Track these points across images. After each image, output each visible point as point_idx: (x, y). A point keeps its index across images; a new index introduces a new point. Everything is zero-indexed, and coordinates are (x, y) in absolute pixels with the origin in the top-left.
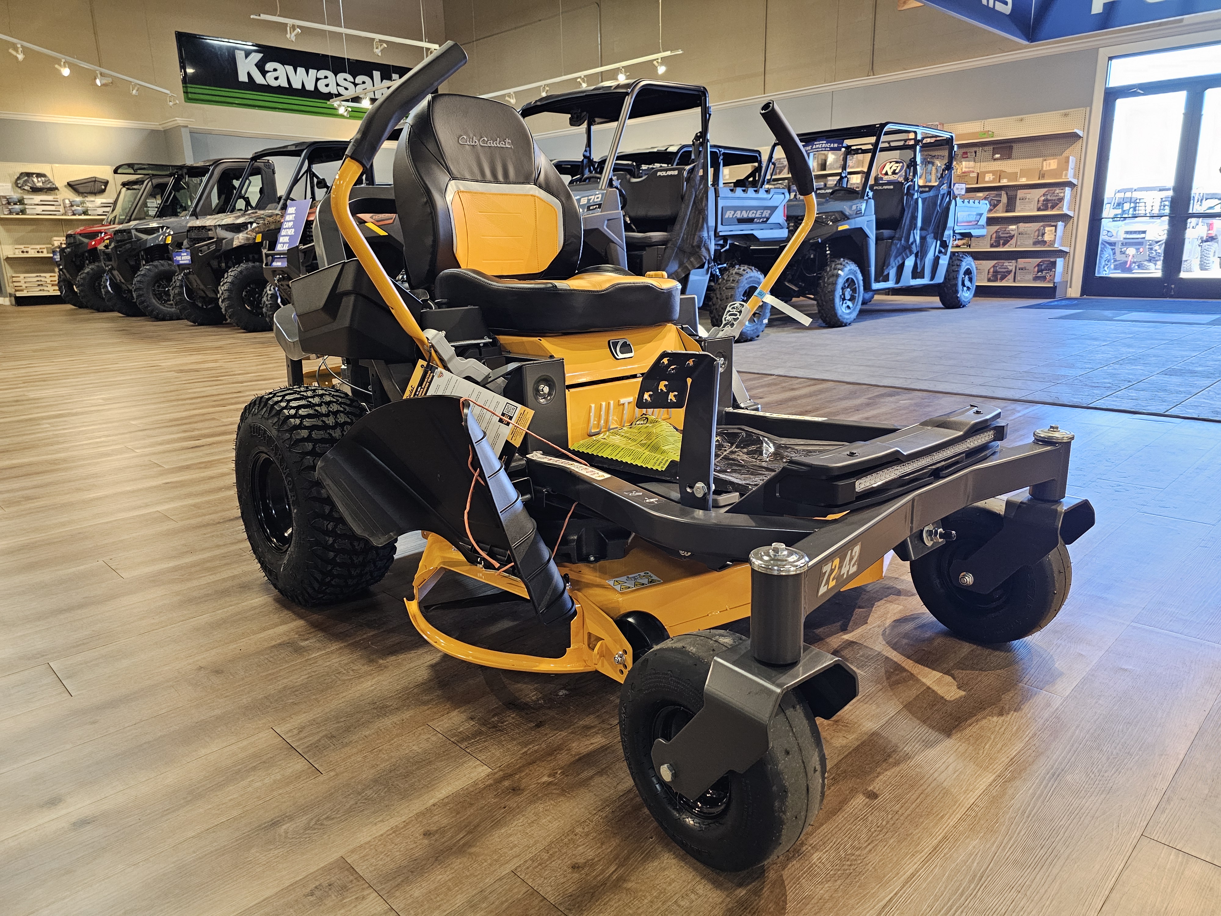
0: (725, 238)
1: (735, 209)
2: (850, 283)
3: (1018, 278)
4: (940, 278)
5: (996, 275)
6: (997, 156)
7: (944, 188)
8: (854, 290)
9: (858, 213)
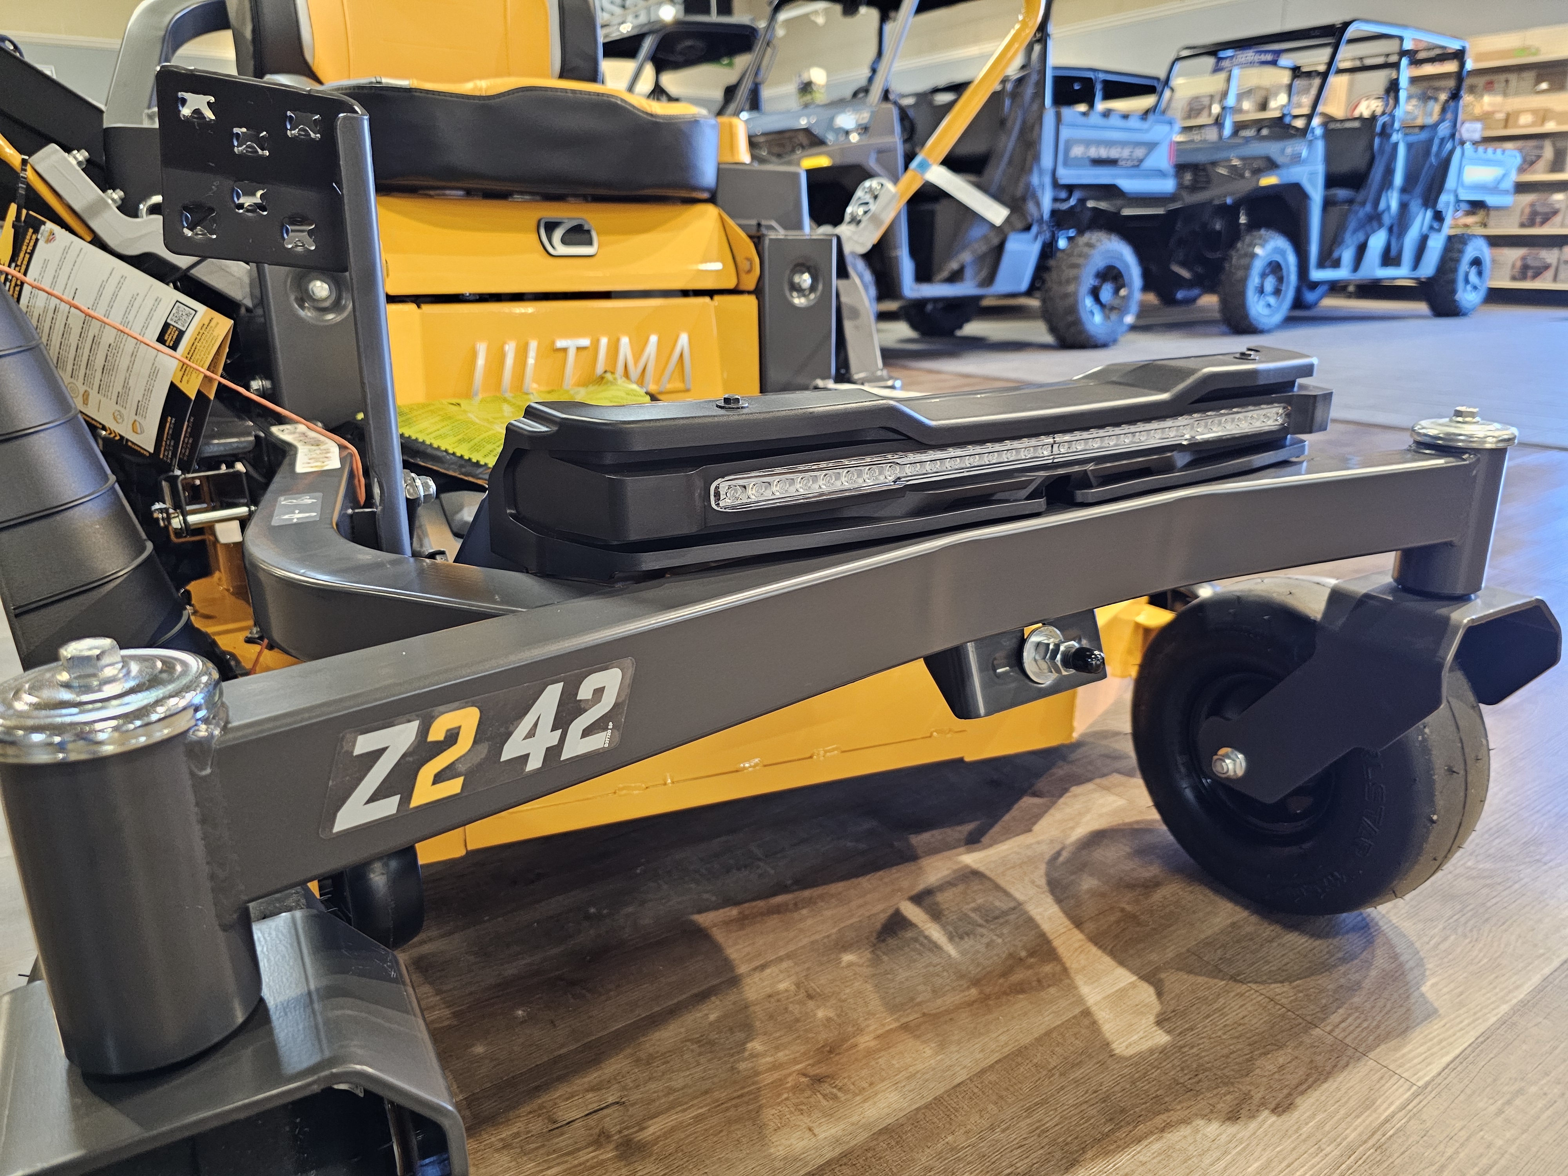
0: (1070, 189)
1: (1088, 143)
2: (1275, 268)
3: (1562, 275)
4: (1428, 268)
5: (1525, 271)
6: (1544, 86)
7: (1444, 130)
8: (1280, 280)
9: (1296, 159)
